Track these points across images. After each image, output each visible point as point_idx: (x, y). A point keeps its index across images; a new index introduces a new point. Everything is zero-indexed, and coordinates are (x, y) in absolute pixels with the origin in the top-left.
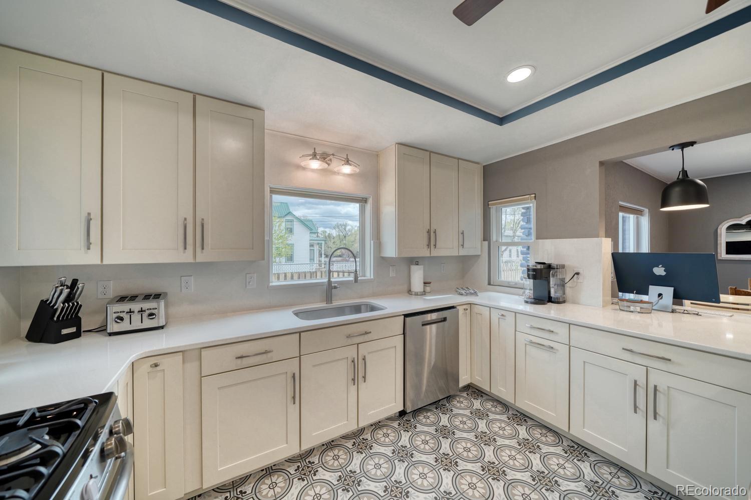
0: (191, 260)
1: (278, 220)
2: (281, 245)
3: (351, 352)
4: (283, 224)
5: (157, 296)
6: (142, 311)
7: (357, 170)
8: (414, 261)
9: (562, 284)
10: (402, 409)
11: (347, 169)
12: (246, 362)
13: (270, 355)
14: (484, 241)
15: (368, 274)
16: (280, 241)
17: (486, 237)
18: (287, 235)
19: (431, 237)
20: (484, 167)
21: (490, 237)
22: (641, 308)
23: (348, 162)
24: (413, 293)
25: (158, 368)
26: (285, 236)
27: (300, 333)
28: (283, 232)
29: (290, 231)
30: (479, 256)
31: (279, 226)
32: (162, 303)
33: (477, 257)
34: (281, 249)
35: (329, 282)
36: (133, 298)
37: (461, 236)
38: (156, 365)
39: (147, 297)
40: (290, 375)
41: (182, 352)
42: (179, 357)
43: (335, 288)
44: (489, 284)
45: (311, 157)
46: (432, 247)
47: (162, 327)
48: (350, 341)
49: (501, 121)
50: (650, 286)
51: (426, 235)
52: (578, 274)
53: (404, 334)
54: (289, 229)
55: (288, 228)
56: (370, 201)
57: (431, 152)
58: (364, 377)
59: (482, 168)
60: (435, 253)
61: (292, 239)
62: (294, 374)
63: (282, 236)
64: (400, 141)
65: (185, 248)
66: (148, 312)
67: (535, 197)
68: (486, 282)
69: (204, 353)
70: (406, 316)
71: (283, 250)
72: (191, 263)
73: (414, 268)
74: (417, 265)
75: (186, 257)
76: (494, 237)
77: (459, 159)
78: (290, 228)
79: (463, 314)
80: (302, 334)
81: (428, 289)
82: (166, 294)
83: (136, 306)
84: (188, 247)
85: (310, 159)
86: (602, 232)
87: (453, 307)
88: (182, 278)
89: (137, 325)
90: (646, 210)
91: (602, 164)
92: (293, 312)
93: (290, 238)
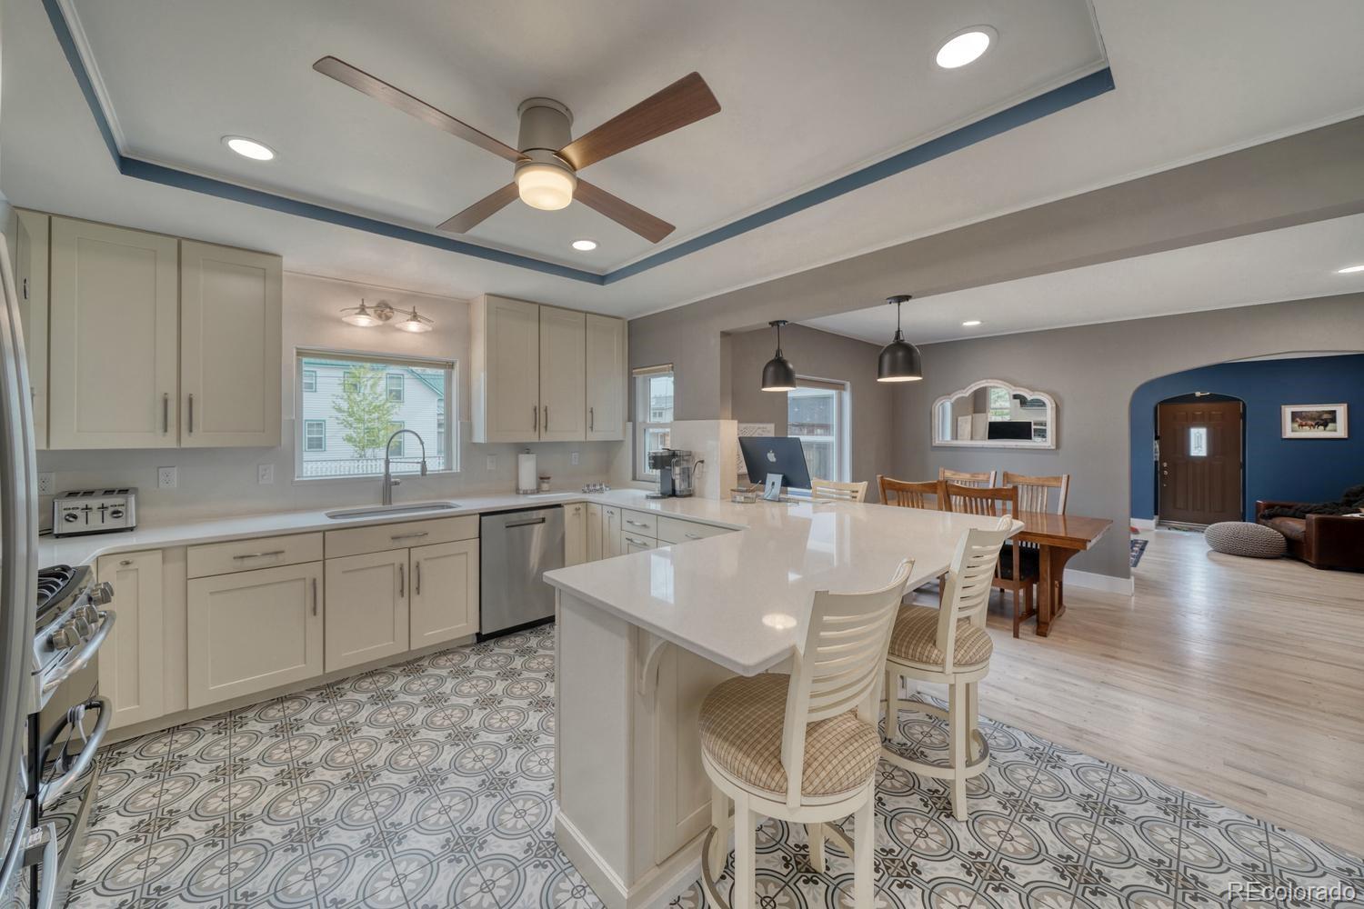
0: (174, 445)
1: (369, 375)
2: (376, 424)
3: (400, 557)
4: (383, 383)
5: (124, 491)
6: (103, 508)
7: (430, 329)
8: (525, 448)
9: (687, 475)
10: (478, 631)
11: (414, 327)
12: (249, 563)
13: (281, 557)
14: (629, 421)
15: (454, 467)
16: (376, 415)
17: (631, 417)
18: (389, 404)
19: (540, 418)
20: (629, 322)
21: (635, 415)
22: (745, 498)
23: (415, 317)
24: (521, 492)
25: (131, 567)
26: (385, 407)
27: (324, 532)
28: (381, 398)
29: (397, 396)
30: (622, 441)
31: (373, 386)
32: (132, 499)
33: (619, 443)
34: (377, 430)
35: (387, 475)
36: (88, 493)
37: (589, 415)
38: (127, 563)
39: (109, 492)
40: (309, 582)
41: (164, 550)
42: (159, 555)
43: (396, 483)
44: (634, 478)
45: (357, 311)
46: (543, 429)
47: (131, 529)
48: (396, 544)
49: (602, 279)
50: (768, 475)
51: (533, 411)
52: (702, 462)
53: (480, 537)
54: (394, 393)
55: (391, 391)
56: (457, 366)
57: (540, 305)
58: (418, 589)
59: (626, 325)
60: (545, 438)
61: (399, 413)
62: (315, 580)
63: (379, 407)
64: (488, 291)
65: (166, 430)
66: (112, 509)
67: (672, 367)
68: (630, 476)
69: (191, 552)
70: (482, 515)
71: (382, 432)
72: (175, 449)
73: (523, 457)
74: (528, 453)
75: (169, 442)
76: (640, 418)
77: (586, 313)
78: (396, 391)
79: (574, 515)
80: (326, 533)
81: (545, 486)
82: (135, 490)
83: (94, 503)
84: (169, 429)
85: (356, 314)
86: (729, 413)
87: (559, 506)
88: (161, 470)
89: (96, 523)
90: (848, 384)
91: (725, 334)
92: (327, 514)
93: (397, 410)
